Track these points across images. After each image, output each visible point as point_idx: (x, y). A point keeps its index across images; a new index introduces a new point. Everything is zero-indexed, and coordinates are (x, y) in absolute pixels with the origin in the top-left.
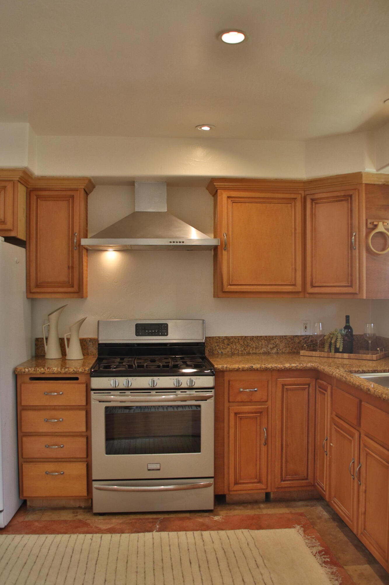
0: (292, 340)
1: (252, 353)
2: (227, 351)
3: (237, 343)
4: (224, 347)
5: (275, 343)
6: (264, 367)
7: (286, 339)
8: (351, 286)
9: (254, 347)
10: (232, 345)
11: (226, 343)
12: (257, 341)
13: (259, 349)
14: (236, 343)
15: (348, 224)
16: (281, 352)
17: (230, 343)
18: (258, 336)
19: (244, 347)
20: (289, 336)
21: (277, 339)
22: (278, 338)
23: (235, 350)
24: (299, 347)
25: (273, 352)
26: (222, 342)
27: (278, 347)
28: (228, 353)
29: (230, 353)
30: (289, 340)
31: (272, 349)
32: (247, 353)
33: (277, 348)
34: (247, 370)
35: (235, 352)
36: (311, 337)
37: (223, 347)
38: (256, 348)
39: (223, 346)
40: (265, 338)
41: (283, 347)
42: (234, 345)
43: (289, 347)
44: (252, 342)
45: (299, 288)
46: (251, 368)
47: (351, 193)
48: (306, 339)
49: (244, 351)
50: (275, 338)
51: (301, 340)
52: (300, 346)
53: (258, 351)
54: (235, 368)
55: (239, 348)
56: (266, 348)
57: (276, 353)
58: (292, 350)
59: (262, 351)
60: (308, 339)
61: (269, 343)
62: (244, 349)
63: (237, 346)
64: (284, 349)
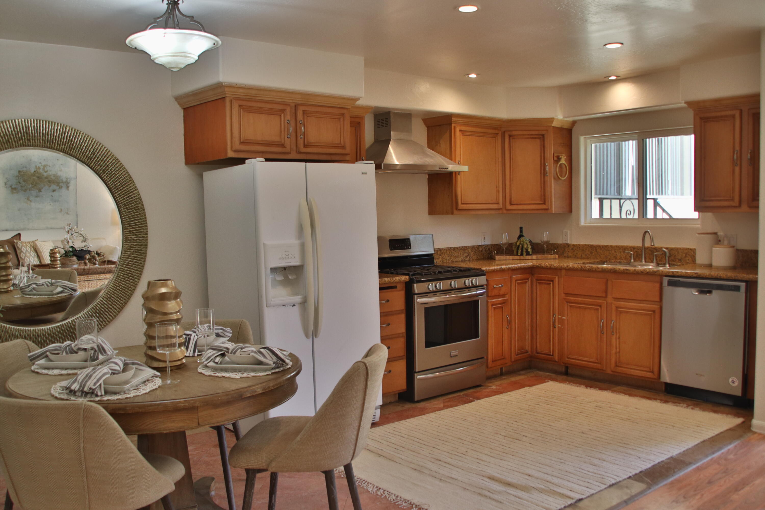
0: (478, 249)
1: (454, 261)
2: (440, 261)
3: (446, 253)
5: (468, 252)
7: (474, 248)
8: (544, 204)
10: (442, 255)
11: (439, 254)
12: (457, 251)
15: (541, 156)
16: (471, 259)
17: (441, 253)
18: (458, 247)
19: (450, 256)
20: (476, 246)
22: (470, 248)
23: (445, 259)
24: (482, 254)
25: (467, 260)
26: (436, 253)
29: (442, 262)
30: (476, 249)
31: (466, 257)
32: (452, 262)
33: (469, 256)
34: (498, 270)
36: (488, 246)
38: (457, 257)
39: (437, 257)
40: (462, 249)
41: (473, 255)
42: (444, 255)
43: (476, 255)
44: (455, 252)
47: (543, 132)
48: (486, 248)
49: (450, 260)
50: (468, 248)
56: (463, 257)
59: (460, 259)
61: (465, 252)
62: (450, 258)
63: (446, 256)
64: (474, 257)
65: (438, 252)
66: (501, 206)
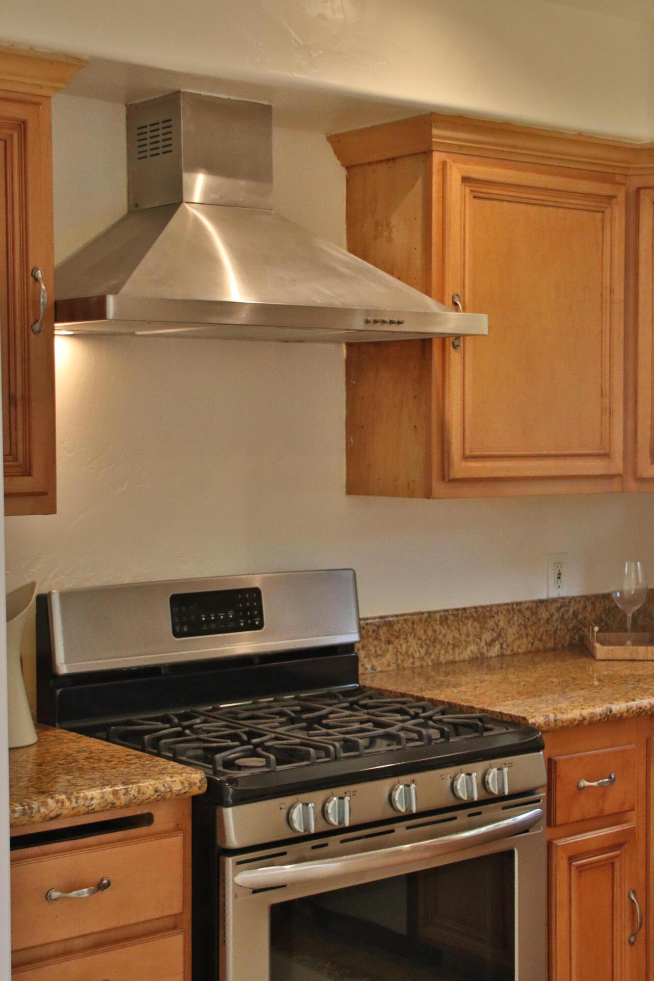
0: (532, 613)
1: (444, 662)
2: (386, 663)
3: (411, 633)
4: (379, 652)
5: (497, 625)
7: (520, 611)
9: (449, 643)
10: (397, 641)
11: (383, 639)
12: (456, 623)
13: (462, 648)
14: (407, 636)
16: (509, 652)
17: (392, 635)
18: (457, 610)
19: (426, 645)
20: (526, 602)
21: (502, 613)
22: (504, 611)
23: (406, 657)
24: (549, 632)
25: (493, 655)
26: (374, 634)
27: (503, 638)
28: (387, 668)
29: (393, 666)
30: (528, 614)
31: (490, 644)
32: (433, 665)
33: (501, 641)
35: (406, 665)
36: (573, 602)
37: (376, 651)
38: (454, 646)
39: (378, 649)
40: (475, 615)
41: (513, 637)
42: (402, 642)
43: (527, 635)
44: (446, 627)
46: (608, 713)
48: (563, 610)
49: (426, 658)
50: (496, 611)
51: (552, 611)
52: (551, 630)
53: (459, 655)
55: (415, 651)
56: (477, 644)
57: (498, 656)
58: (533, 644)
59: (467, 654)
60: (567, 608)
61: (484, 628)
62: (427, 653)
63: (409, 644)
64: (517, 643)
65: (381, 632)
66: (617, 465)
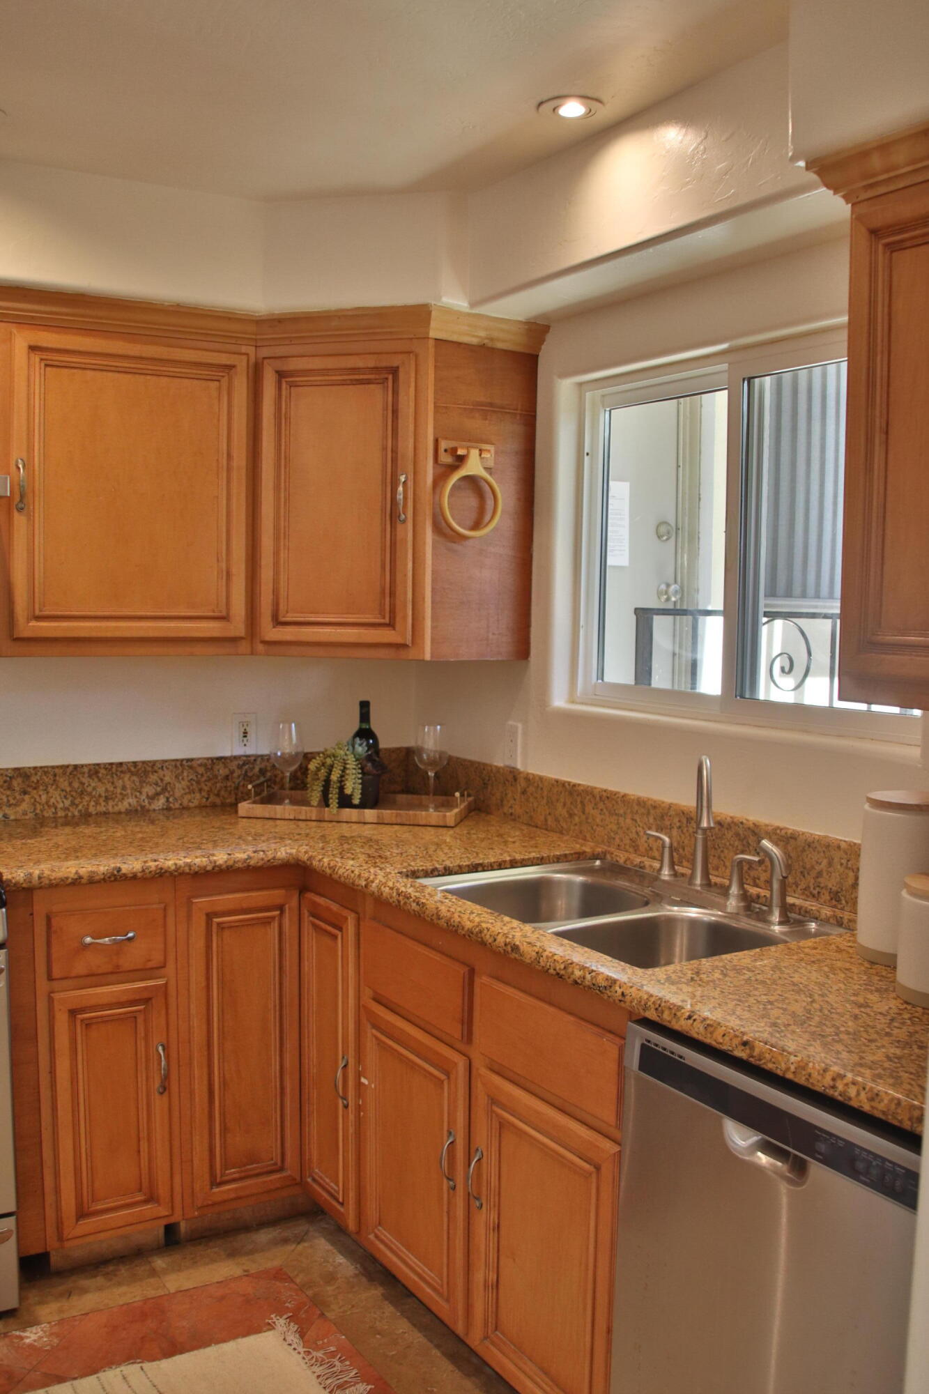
0: (207, 769)
1: (94, 813)
2: (21, 812)
3: (52, 785)
4: (12, 801)
5: (162, 780)
6: (153, 868)
7: (191, 767)
8: (391, 625)
9: (100, 796)
10: (35, 791)
11: (17, 788)
12: (109, 777)
13: (117, 800)
14: (47, 787)
15: (384, 449)
16: (177, 805)
17: (28, 786)
18: (111, 764)
19: (72, 796)
20: (198, 759)
21: (168, 769)
22: (170, 767)
23: (46, 807)
24: (229, 789)
25: (157, 808)
26: (6, 784)
27: (169, 792)
28: (23, 817)
29: (32, 815)
30: (201, 770)
31: (152, 798)
32: (81, 815)
33: (167, 794)
34: (104, 879)
35: (46, 815)
36: (259, 759)
37: (8, 801)
38: (107, 799)
39: (10, 798)
40: (133, 769)
41: (183, 792)
42: (41, 793)
43: (200, 790)
44: (96, 780)
45: (238, 627)
46: (116, 872)
47: (395, 361)
48: (247, 767)
49: (71, 809)
50: (160, 766)
51: (231, 768)
52: (231, 786)
53: (113, 807)
54: (67, 878)
55: (57, 802)
56: (136, 797)
57: (163, 809)
58: (207, 799)
59: (124, 806)
60: (251, 766)
61: (144, 782)
62: (73, 803)
63: (50, 795)
64: (187, 798)
65: (15, 783)
